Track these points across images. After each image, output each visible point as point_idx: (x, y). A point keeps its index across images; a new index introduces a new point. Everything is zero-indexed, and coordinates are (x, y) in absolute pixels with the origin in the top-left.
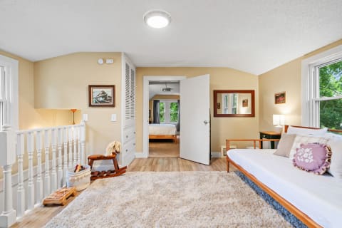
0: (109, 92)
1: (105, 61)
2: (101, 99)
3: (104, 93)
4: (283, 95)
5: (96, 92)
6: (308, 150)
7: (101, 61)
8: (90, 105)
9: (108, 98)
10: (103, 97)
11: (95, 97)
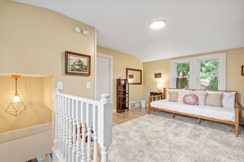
0: (85, 61)
1: (82, 31)
2: (77, 67)
3: (80, 61)
4: (160, 74)
5: (73, 59)
6: (190, 97)
7: (78, 30)
8: (67, 73)
9: (84, 67)
10: (79, 65)
11: (71, 64)
